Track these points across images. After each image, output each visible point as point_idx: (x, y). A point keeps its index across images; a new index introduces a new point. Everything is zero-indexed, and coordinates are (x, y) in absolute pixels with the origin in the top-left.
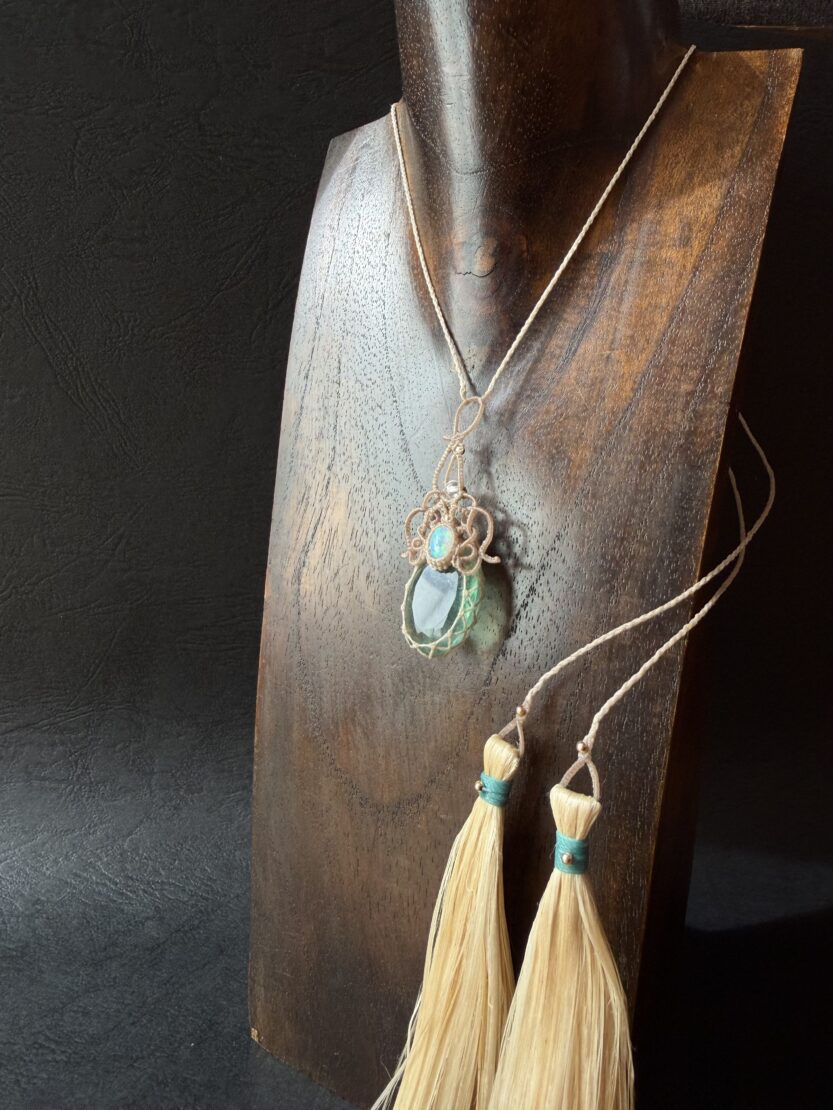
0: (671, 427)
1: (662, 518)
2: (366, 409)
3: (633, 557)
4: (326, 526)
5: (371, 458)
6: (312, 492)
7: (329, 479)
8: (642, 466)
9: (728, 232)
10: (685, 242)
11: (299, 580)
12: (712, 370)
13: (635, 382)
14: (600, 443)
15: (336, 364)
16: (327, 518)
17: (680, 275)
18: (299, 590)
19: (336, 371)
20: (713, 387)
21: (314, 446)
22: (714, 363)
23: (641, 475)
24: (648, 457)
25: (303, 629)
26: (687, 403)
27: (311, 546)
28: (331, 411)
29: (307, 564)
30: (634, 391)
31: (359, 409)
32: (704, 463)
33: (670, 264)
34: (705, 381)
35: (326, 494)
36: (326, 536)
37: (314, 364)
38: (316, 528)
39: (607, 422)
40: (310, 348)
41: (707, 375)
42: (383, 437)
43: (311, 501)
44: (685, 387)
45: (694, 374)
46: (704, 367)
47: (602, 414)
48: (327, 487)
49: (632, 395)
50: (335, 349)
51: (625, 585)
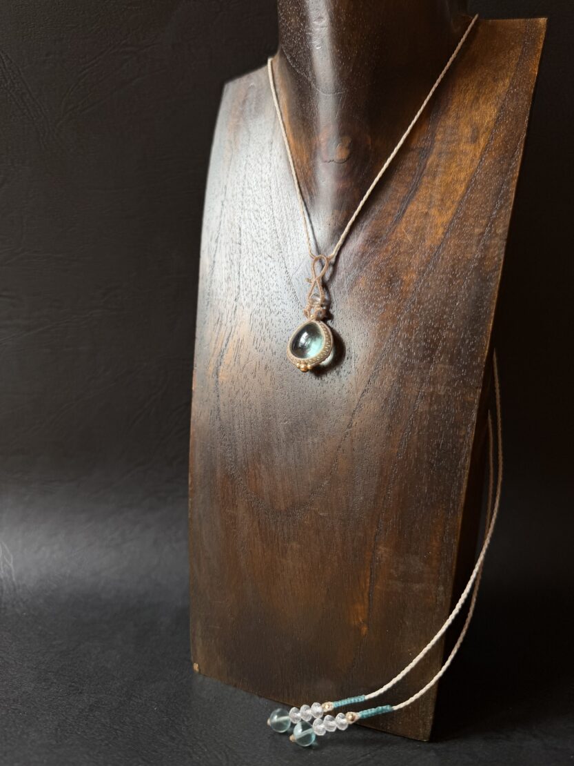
0: (469, 256)
1: (464, 314)
2: (261, 259)
3: (445, 340)
4: (236, 337)
5: (266, 291)
6: (225, 316)
7: (236, 306)
8: (451, 281)
9: (502, 132)
10: (475, 139)
11: (217, 374)
12: (495, 219)
13: (445, 229)
14: (422, 268)
15: (238, 231)
16: (236, 332)
17: (472, 161)
18: (217, 381)
19: (238, 235)
20: (495, 230)
21: (225, 286)
22: (496, 214)
23: (449, 287)
24: (454, 275)
25: (221, 406)
26: (480, 240)
27: (225, 352)
28: (235, 263)
29: (222, 364)
30: (445, 234)
31: (255, 259)
32: (491, 278)
33: (466, 154)
34: (491, 226)
35: (235, 317)
36: (235, 344)
37: (222, 232)
38: (228, 340)
39: (426, 255)
40: (218, 221)
41: (492, 222)
42: (274, 276)
43: (224, 322)
44: (477, 231)
45: (484, 222)
46: (489, 217)
47: (423, 250)
48: (235, 312)
49: (443, 237)
50: (237, 221)
51: (439, 358)
